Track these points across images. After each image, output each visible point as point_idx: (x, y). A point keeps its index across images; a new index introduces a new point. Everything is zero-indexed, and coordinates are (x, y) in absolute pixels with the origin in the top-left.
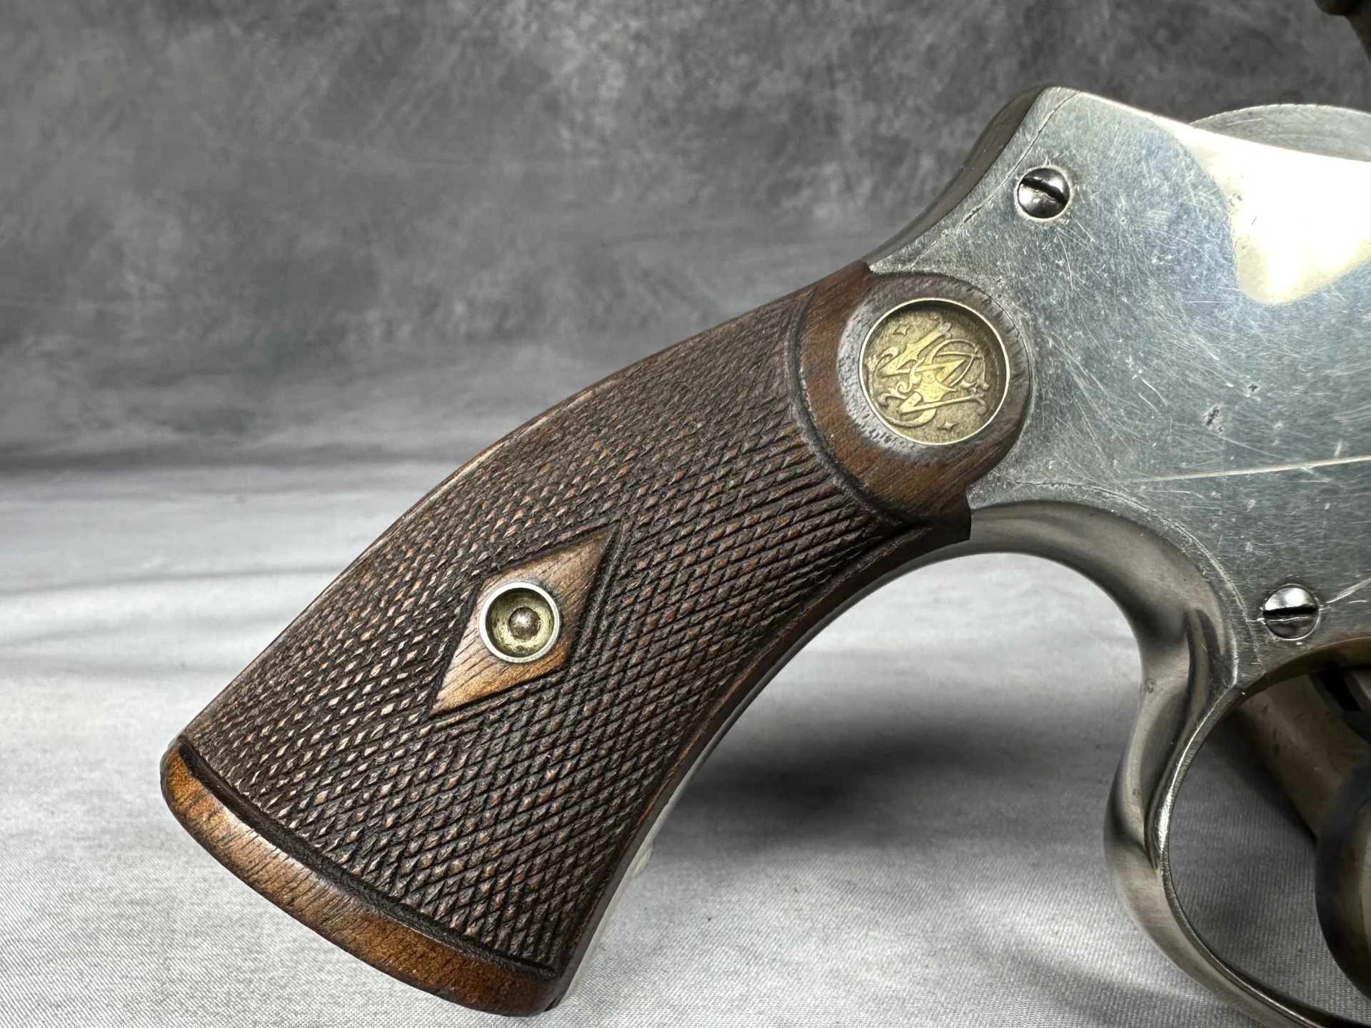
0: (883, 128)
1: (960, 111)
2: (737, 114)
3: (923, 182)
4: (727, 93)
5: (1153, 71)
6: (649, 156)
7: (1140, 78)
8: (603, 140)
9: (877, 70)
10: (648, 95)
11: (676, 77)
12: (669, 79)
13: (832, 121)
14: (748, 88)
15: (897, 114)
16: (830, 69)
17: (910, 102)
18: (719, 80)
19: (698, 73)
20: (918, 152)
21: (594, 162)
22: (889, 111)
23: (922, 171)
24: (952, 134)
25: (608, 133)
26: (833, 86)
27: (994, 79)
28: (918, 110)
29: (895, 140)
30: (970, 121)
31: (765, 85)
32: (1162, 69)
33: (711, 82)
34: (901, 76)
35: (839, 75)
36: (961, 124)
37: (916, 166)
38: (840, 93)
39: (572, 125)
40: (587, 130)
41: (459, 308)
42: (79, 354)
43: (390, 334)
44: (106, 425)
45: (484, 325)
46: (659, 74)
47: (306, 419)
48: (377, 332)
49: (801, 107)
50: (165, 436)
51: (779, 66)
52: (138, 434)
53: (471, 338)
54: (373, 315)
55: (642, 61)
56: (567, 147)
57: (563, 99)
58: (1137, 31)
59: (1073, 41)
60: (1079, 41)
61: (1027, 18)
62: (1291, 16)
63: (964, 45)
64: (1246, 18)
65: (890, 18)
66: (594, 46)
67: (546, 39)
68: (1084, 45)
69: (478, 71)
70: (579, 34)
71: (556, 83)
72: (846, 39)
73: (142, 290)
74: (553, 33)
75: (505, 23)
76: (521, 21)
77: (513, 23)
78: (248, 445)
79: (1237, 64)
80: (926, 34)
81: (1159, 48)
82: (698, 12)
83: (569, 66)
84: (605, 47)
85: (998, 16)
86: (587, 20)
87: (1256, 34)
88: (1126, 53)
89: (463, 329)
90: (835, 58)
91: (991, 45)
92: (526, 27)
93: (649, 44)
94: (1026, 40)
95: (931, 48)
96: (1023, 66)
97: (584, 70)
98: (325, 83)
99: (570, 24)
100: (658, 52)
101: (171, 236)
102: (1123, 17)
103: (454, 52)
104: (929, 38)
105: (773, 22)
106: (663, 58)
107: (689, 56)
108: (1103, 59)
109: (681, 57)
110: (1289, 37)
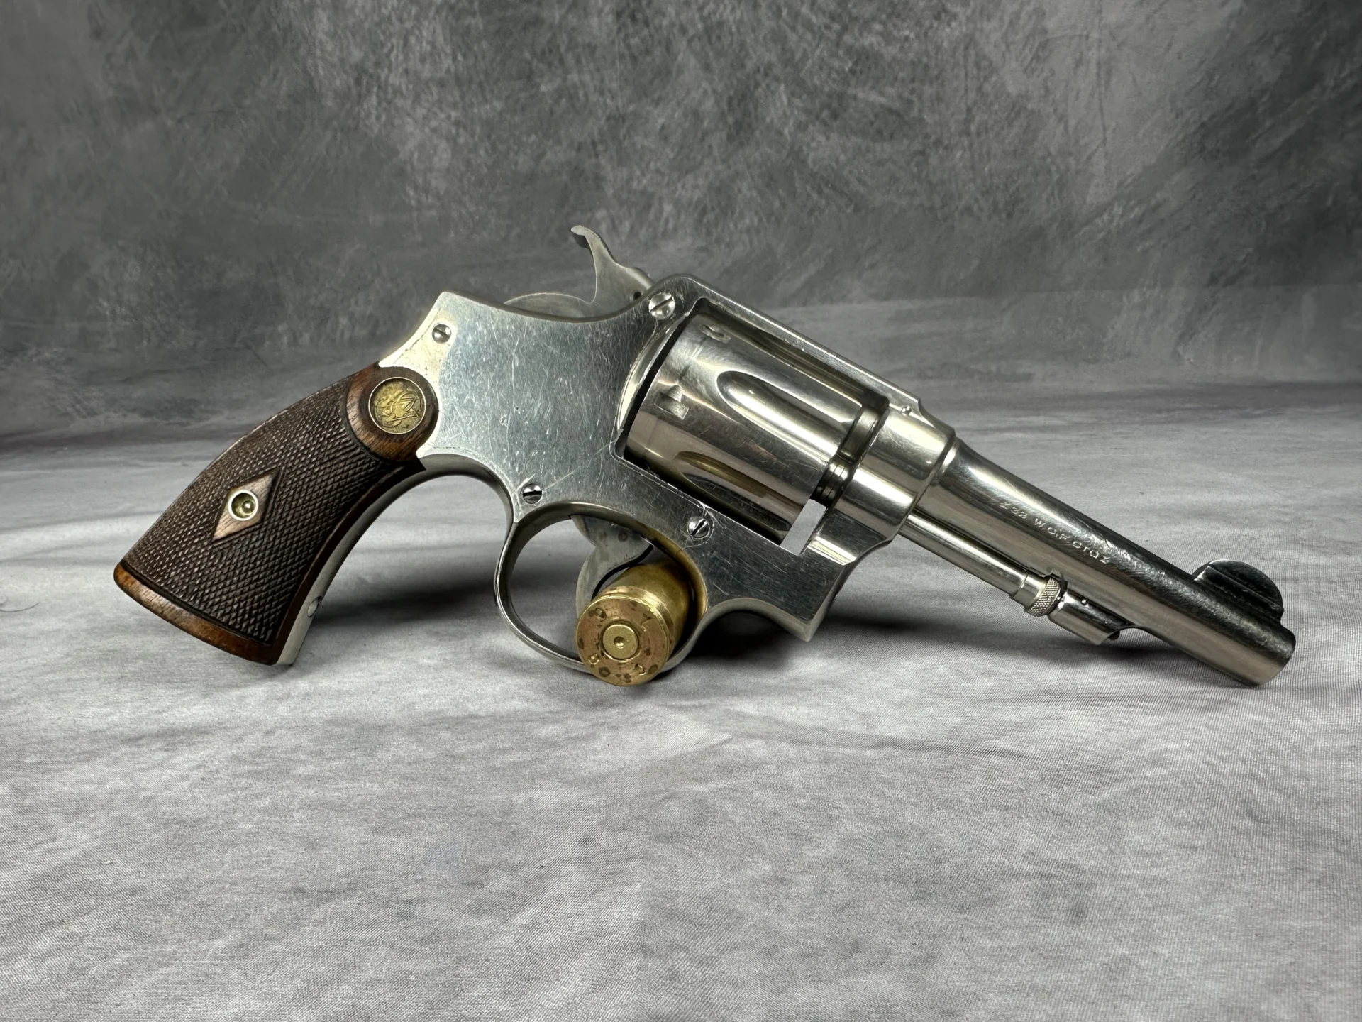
0: (634, 185)
1: (687, 172)
2: (531, 177)
3: (667, 221)
4: (523, 162)
5: (822, 138)
6: (472, 209)
7: (814, 145)
8: (438, 196)
9: (626, 143)
10: (468, 163)
11: (487, 151)
12: (482, 153)
13: (598, 179)
14: (538, 158)
15: (643, 174)
16: (594, 144)
17: (652, 165)
18: (516, 153)
19: (502, 148)
20: (661, 199)
21: (434, 213)
22: (638, 173)
23: (665, 215)
24: (683, 187)
25: (442, 193)
26: (597, 155)
27: (710, 147)
28: (657, 171)
29: (643, 193)
30: (696, 178)
31: (549, 155)
32: (828, 138)
33: (512, 155)
34: (643, 147)
35: (600, 148)
36: (690, 179)
37: (661, 210)
38: (603, 162)
39: (416, 188)
40: (427, 191)
41: (343, 321)
42: (69, 361)
43: (294, 340)
44: (92, 413)
45: (362, 332)
46: (474, 149)
47: (237, 405)
48: (285, 340)
49: (577, 172)
50: (136, 420)
51: (559, 142)
52: (116, 419)
53: (353, 342)
54: (281, 328)
55: (461, 140)
56: (413, 203)
57: (408, 168)
58: (807, 111)
59: (764, 119)
60: (768, 120)
61: (730, 103)
62: (914, 98)
63: (687, 125)
64: (883, 100)
65: (631, 108)
66: (427, 130)
67: (393, 125)
68: (772, 121)
69: (346, 150)
70: (416, 122)
71: (401, 156)
72: (603, 122)
73: (113, 312)
74: (397, 122)
75: (363, 114)
76: (374, 112)
77: (368, 116)
78: (194, 426)
79: (880, 132)
80: (659, 118)
81: (825, 123)
82: (498, 105)
83: (411, 144)
84: (434, 130)
85: (709, 104)
86: (420, 112)
87: (891, 111)
88: (801, 127)
89: (347, 336)
90: (597, 137)
91: (706, 124)
92: (378, 118)
93: (465, 128)
94: (731, 120)
95: (663, 127)
96: (730, 138)
97: (421, 147)
98: (237, 160)
99: (409, 115)
100: (473, 136)
101: (133, 272)
102: (797, 102)
103: (328, 135)
104: (661, 121)
105: (552, 113)
106: (476, 138)
107: (493, 137)
108: (786, 131)
109: (489, 137)
110: (915, 113)
